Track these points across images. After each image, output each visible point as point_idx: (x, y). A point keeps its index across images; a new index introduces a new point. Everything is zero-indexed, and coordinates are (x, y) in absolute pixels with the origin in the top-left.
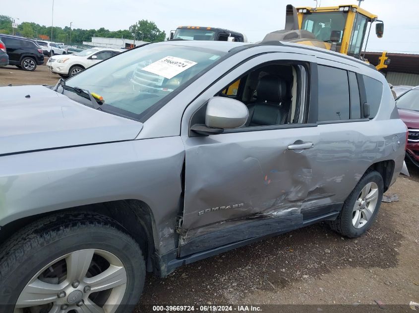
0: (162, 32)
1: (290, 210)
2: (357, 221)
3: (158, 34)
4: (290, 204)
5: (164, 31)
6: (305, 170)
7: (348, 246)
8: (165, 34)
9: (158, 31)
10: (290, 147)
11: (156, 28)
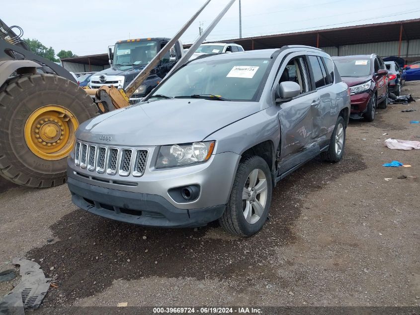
0: (49, 48)
1: (313, 144)
2: (337, 150)
3: (45, 52)
4: (312, 141)
5: (51, 48)
6: (318, 118)
7: (337, 166)
8: (53, 50)
9: (45, 48)
10: (312, 104)
11: (41, 45)
